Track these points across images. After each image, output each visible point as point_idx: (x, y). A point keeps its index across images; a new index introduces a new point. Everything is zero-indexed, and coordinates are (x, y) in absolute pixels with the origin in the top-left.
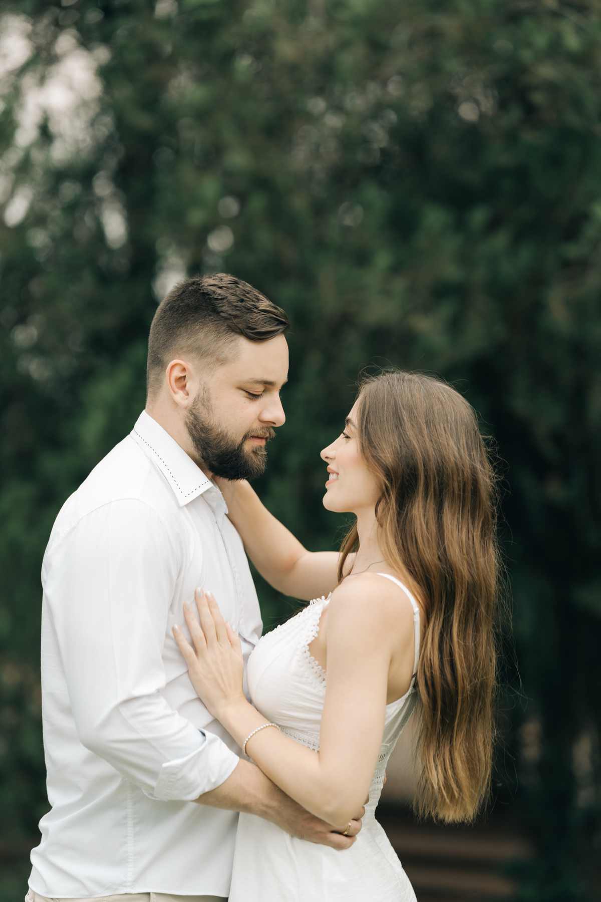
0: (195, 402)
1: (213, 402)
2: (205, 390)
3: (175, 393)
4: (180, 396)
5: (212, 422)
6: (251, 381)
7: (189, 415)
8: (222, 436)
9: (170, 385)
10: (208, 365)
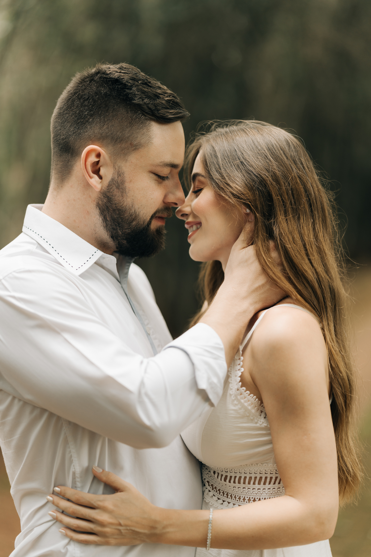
0: (109, 185)
1: (127, 185)
2: (120, 174)
3: (91, 177)
4: (95, 181)
5: (125, 204)
6: (161, 164)
7: (102, 197)
8: (134, 217)
9: (85, 170)
10: (122, 150)
